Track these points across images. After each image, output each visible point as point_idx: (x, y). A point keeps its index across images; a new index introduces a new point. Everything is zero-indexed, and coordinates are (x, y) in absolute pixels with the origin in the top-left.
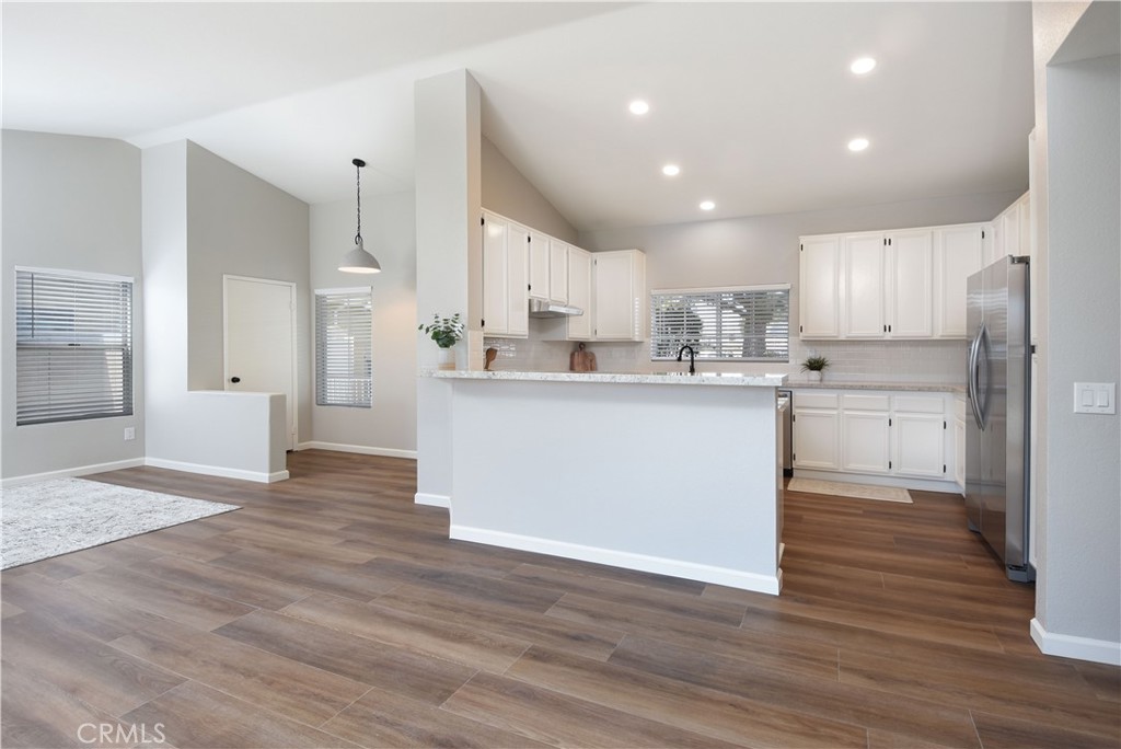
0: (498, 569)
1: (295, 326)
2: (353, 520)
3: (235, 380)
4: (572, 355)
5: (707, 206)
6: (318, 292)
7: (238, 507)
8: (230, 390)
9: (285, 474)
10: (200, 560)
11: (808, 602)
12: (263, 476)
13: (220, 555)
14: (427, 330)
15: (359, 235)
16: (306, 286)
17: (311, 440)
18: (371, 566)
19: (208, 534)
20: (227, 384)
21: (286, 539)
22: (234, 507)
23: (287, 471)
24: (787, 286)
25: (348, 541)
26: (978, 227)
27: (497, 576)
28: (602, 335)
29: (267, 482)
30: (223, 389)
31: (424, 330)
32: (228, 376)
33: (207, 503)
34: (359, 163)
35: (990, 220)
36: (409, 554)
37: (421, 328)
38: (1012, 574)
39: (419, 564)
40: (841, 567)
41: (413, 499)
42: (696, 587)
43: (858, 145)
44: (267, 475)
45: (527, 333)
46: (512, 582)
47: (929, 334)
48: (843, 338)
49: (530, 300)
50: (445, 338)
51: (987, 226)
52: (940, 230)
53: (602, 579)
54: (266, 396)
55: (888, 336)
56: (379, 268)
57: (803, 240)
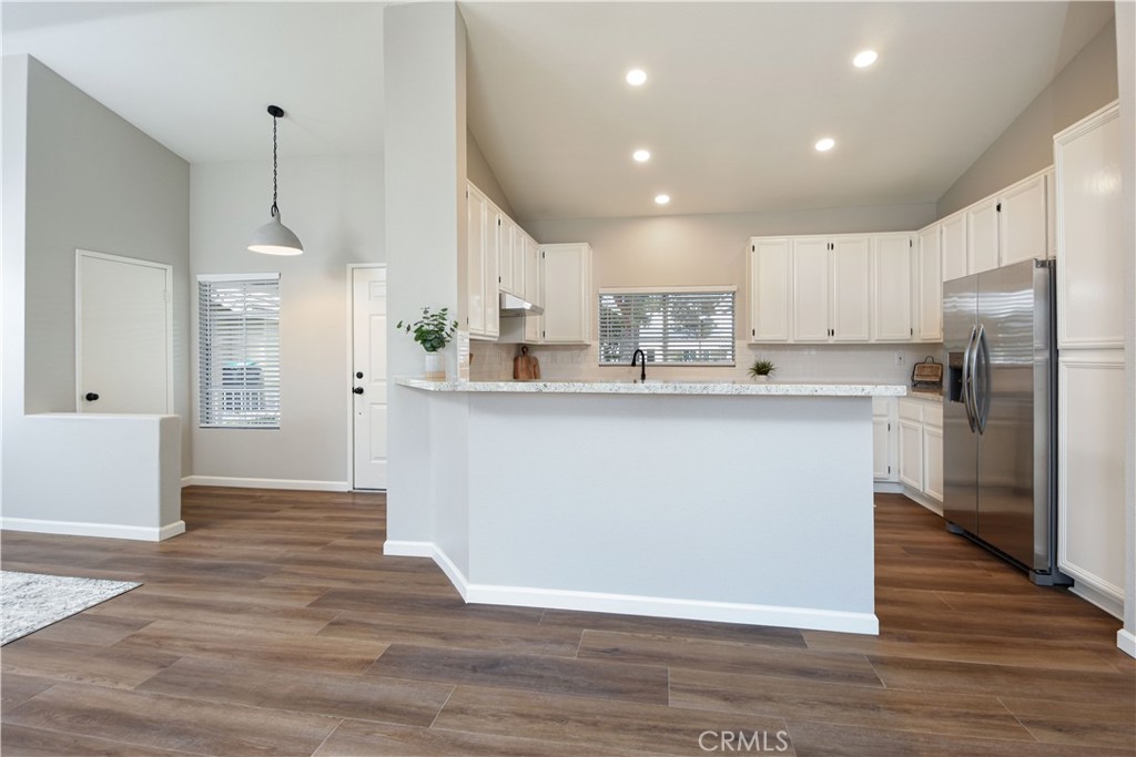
0: (559, 642)
1: (170, 322)
2: (319, 588)
3: (91, 397)
4: (516, 360)
5: (662, 199)
6: (201, 278)
7: (135, 585)
8: (84, 411)
9: (179, 526)
10: (121, 686)
11: (911, 639)
12: (150, 532)
13: (150, 673)
14: (408, 329)
15: (275, 205)
16: (185, 272)
17: (192, 474)
18: (392, 662)
19: (112, 637)
20: (80, 402)
21: (239, 632)
22: (130, 585)
23: (183, 522)
24: (734, 288)
25: (332, 624)
26: (906, 236)
27: (568, 654)
28: (551, 338)
29: (157, 539)
30: (74, 411)
31: (404, 329)
32: (81, 392)
33: (82, 581)
34: (276, 111)
35: (916, 229)
36: (433, 634)
37: (399, 326)
38: (1040, 580)
39: (454, 648)
40: (896, 589)
41: (382, 549)
42: (791, 636)
43: (825, 145)
44: (157, 530)
45: (498, 335)
46: (590, 660)
47: (867, 338)
48: (791, 342)
49: (500, 295)
50: (432, 338)
51: (914, 235)
52: (876, 237)
53: (690, 640)
54: (156, 419)
55: (831, 340)
56: (302, 249)
57: (755, 241)
